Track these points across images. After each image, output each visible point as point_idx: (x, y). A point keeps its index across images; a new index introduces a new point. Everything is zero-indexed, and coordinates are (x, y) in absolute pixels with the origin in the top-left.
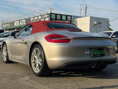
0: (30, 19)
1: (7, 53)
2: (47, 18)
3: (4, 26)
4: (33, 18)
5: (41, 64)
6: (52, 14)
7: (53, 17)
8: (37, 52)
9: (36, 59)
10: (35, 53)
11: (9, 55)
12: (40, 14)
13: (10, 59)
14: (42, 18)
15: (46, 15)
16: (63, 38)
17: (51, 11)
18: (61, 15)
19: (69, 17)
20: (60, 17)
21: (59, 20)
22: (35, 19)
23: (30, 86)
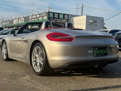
0: (29, 17)
1: (7, 51)
2: (45, 16)
3: (3, 24)
4: (32, 16)
5: (42, 64)
6: (50, 13)
7: (51, 15)
8: (38, 50)
9: (37, 58)
10: (36, 51)
11: (9, 53)
12: (39, 13)
13: (10, 57)
14: (40, 17)
15: (44, 13)
16: (65, 37)
17: (49, 10)
18: (59, 14)
19: (66, 16)
20: (57, 16)
21: (57, 18)
22: (33, 17)
23: (31, 86)
